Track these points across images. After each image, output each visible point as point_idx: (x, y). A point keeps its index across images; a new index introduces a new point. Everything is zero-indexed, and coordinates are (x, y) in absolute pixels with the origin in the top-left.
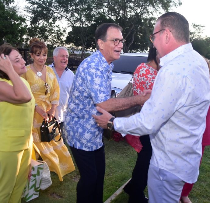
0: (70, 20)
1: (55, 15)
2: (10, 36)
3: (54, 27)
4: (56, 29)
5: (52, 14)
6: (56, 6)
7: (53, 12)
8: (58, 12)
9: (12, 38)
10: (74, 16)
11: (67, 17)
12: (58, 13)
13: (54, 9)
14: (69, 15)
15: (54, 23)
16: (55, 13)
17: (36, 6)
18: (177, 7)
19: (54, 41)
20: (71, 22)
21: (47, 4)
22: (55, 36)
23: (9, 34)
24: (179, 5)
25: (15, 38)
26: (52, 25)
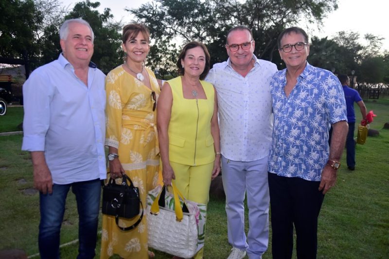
0: (186, 35)
1: (168, 30)
2: (107, 58)
3: (169, 46)
4: (171, 48)
5: (164, 29)
6: (169, 20)
7: (165, 27)
8: (170, 26)
9: (110, 60)
10: (191, 31)
11: (183, 33)
12: (171, 28)
13: (166, 24)
14: (185, 30)
15: (168, 42)
16: (167, 28)
17: (144, 20)
18: (331, 11)
19: (168, 64)
20: (187, 39)
21: (158, 17)
22: (170, 57)
23: (106, 56)
24: (333, 9)
25: (113, 61)
26: (167, 44)
